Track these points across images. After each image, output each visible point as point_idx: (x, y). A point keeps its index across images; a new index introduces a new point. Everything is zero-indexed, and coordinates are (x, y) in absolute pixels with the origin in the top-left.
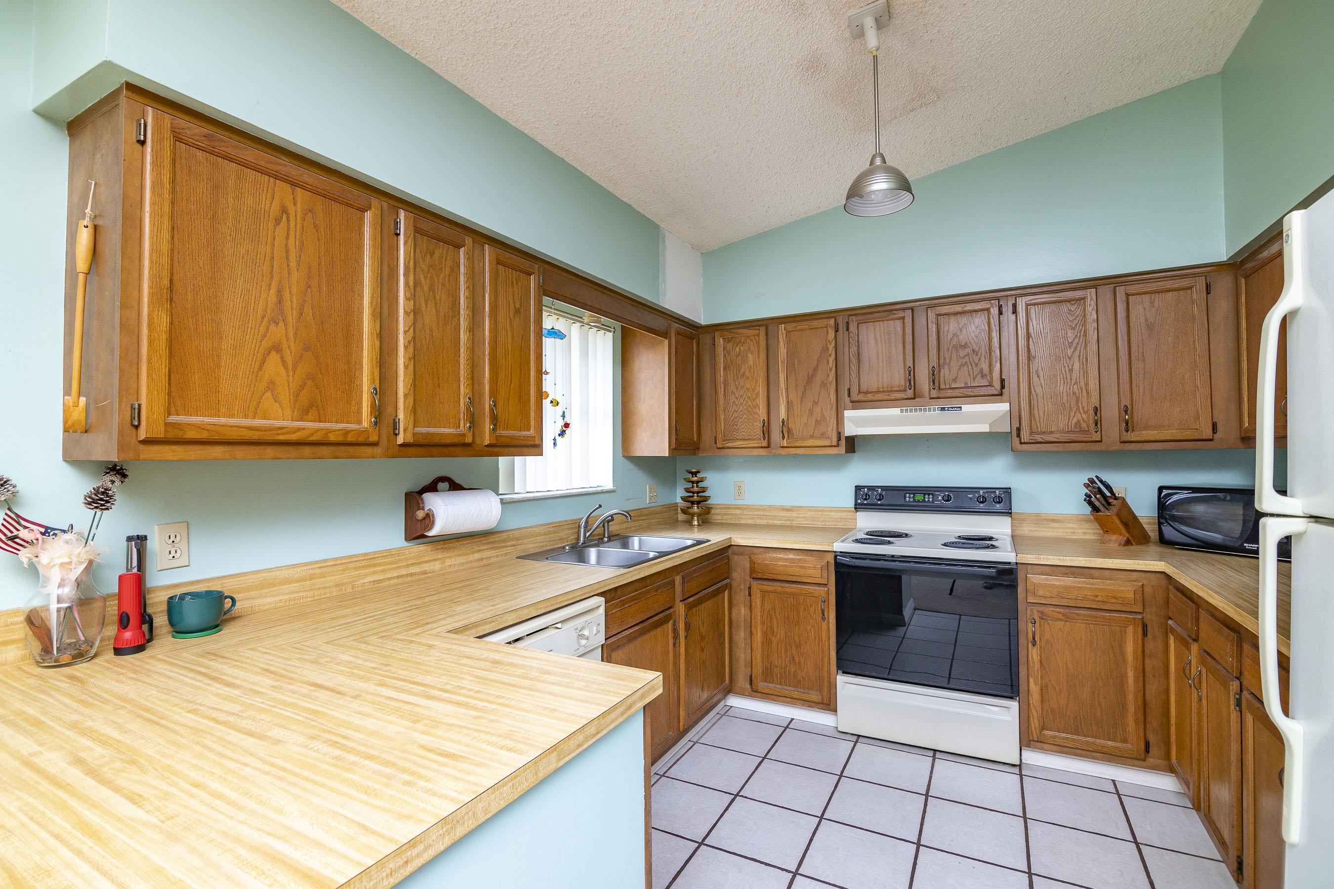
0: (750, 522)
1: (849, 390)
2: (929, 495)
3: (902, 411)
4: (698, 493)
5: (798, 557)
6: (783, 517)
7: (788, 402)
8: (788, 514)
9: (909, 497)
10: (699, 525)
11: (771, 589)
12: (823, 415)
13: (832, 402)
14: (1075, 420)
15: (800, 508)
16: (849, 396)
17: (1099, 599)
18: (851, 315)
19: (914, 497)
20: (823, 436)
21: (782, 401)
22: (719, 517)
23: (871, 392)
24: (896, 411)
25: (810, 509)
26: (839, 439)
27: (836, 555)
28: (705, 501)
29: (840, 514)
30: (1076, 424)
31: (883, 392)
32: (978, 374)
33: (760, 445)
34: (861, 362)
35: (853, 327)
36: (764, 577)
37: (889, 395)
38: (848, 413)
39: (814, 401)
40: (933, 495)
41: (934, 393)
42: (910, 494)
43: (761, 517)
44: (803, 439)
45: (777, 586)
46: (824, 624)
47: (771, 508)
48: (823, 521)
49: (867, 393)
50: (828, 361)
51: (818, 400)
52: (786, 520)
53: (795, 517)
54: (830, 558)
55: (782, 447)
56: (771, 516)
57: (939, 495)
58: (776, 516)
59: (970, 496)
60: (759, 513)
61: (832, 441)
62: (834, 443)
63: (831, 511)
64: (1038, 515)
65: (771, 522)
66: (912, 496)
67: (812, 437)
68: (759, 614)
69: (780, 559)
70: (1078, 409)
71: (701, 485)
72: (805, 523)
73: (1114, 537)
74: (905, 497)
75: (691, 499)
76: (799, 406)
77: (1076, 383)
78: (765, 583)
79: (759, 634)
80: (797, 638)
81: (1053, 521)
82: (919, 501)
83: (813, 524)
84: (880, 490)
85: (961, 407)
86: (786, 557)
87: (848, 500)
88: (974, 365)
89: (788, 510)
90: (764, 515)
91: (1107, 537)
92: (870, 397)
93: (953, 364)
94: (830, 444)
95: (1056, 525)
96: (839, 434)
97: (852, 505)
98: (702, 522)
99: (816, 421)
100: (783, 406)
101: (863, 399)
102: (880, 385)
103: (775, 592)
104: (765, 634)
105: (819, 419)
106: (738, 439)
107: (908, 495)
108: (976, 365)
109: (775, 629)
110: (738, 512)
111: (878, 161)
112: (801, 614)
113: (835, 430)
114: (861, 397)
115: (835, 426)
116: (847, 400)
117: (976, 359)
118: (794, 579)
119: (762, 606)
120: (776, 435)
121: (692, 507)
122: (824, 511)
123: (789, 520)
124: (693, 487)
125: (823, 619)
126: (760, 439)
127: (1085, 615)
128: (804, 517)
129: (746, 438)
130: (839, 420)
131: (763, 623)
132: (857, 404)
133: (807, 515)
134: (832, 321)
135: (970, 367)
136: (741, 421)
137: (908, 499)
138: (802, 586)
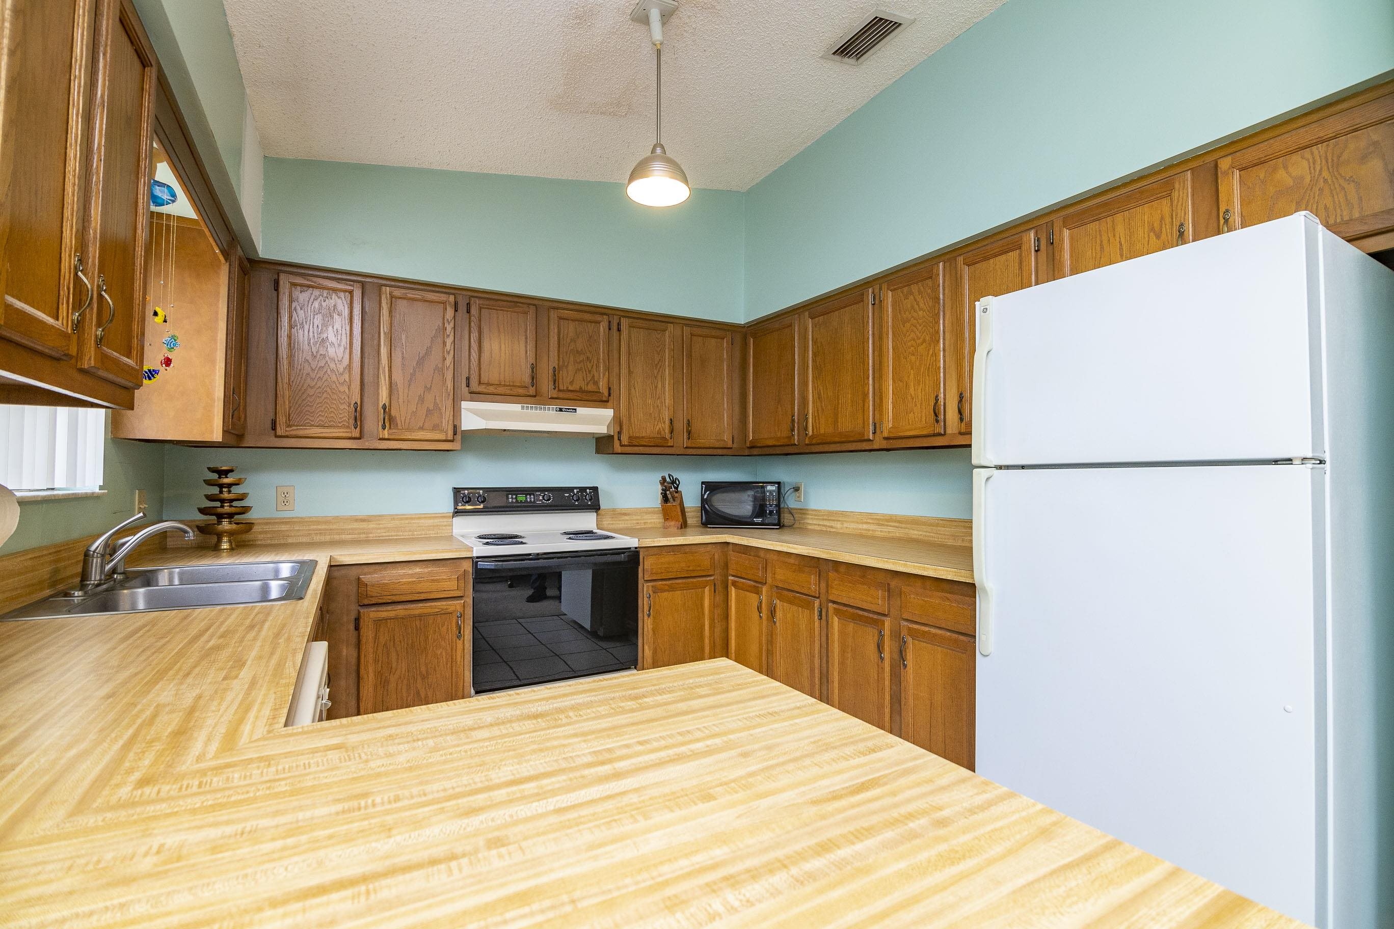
0: (304, 540)
1: (468, 379)
2: (530, 495)
3: (523, 407)
4: (231, 501)
5: (426, 570)
6: (356, 529)
7: (391, 383)
8: (364, 525)
9: (512, 498)
10: (232, 549)
11: (392, 614)
12: (436, 404)
13: (449, 391)
14: (657, 428)
15: (381, 516)
16: (468, 386)
17: (691, 568)
18: (473, 297)
19: (516, 498)
20: (436, 428)
21: (383, 381)
22: (261, 536)
23: (493, 385)
24: (516, 408)
25: (393, 517)
26: (455, 434)
27: (475, 561)
28: (243, 513)
29: (432, 521)
30: (658, 431)
31: (505, 385)
32: (591, 380)
33: (349, 435)
34: (482, 350)
35: (474, 311)
36: (381, 601)
37: (511, 389)
38: (465, 405)
39: (426, 387)
40: (534, 495)
41: (554, 394)
42: (512, 495)
43: (321, 532)
44: (409, 430)
45: (400, 610)
46: (460, 643)
47: (337, 519)
48: (410, 531)
49: (488, 384)
50: (444, 343)
51: (431, 386)
52: (360, 534)
53: (373, 528)
54: (468, 566)
55: (380, 439)
56: (338, 529)
57: (540, 495)
58: (346, 529)
59: (566, 495)
60: (319, 527)
61: (447, 434)
62: (450, 437)
63: (420, 518)
64: (614, 510)
65: (337, 537)
66: (514, 496)
67: (422, 428)
68: (371, 650)
69: (404, 575)
70: (660, 419)
71: (235, 489)
72: (387, 534)
73: (673, 523)
74: (508, 498)
75: (220, 510)
76: (406, 391)
77: (659, 398)
78: (381, 608)
79: (371, 675)
80: (423, 669)
81: (625, 514)
82: (521, 501)
83: (396, 536)
84: (481, 491)
85: (575, 409)
86: (410, 572)
87: (446, 504)
88: (587, 371)
89: (363, 520)
90: (327, 530)
91: (667, 523)
92: (491, 389)
93: (570, 368)
94: (444, 438)
95: (627, 518)
96: (455, 427)
97: (452, 510)
98: (237, 546)
99: (428, 411)
100: (384, 388)
101: (485, 391)
102: (502, 378)
103: (395, 618)
104: (379, 674)
105: (431, 408)
106: (312, 425)
107: (510, 496)
108: (590, 372)
109: (394, 665)
110: (284, 528)
111: (659, 150)
112: (430, 638)
113: (451, 422)
114: (482, 389)
115: (451, 418)
116: (465, 390)
117: (589, 366)
118: (423, 597)
119: (376, 638)
120: (372, 422)
121: (219, 523)
122: (412, 519)
123: (364, 533)
124: (221, 492)
125: (459, 637)
126: (348, 427)
127: (682, 583)
128: (385, 528)
129: (327, 425)
130: (456, 412)
131: (376, 661)
132: (475, 395)
133: (389, 525)
134: (452, 298)
135: (585, 373)
136: (318, 401)
137: (510, 500)
138: (433, 604)
